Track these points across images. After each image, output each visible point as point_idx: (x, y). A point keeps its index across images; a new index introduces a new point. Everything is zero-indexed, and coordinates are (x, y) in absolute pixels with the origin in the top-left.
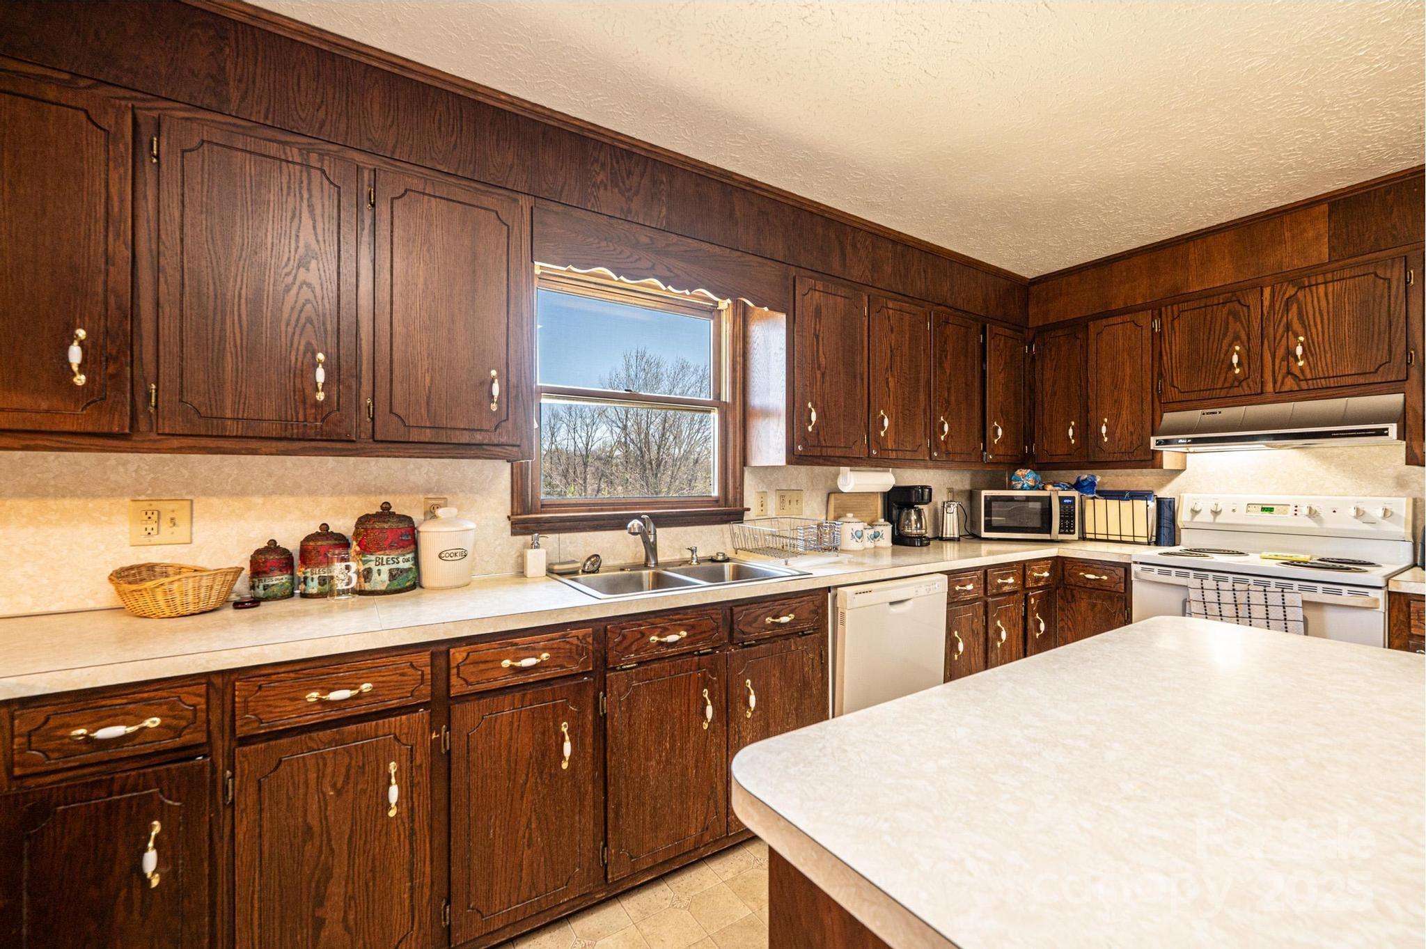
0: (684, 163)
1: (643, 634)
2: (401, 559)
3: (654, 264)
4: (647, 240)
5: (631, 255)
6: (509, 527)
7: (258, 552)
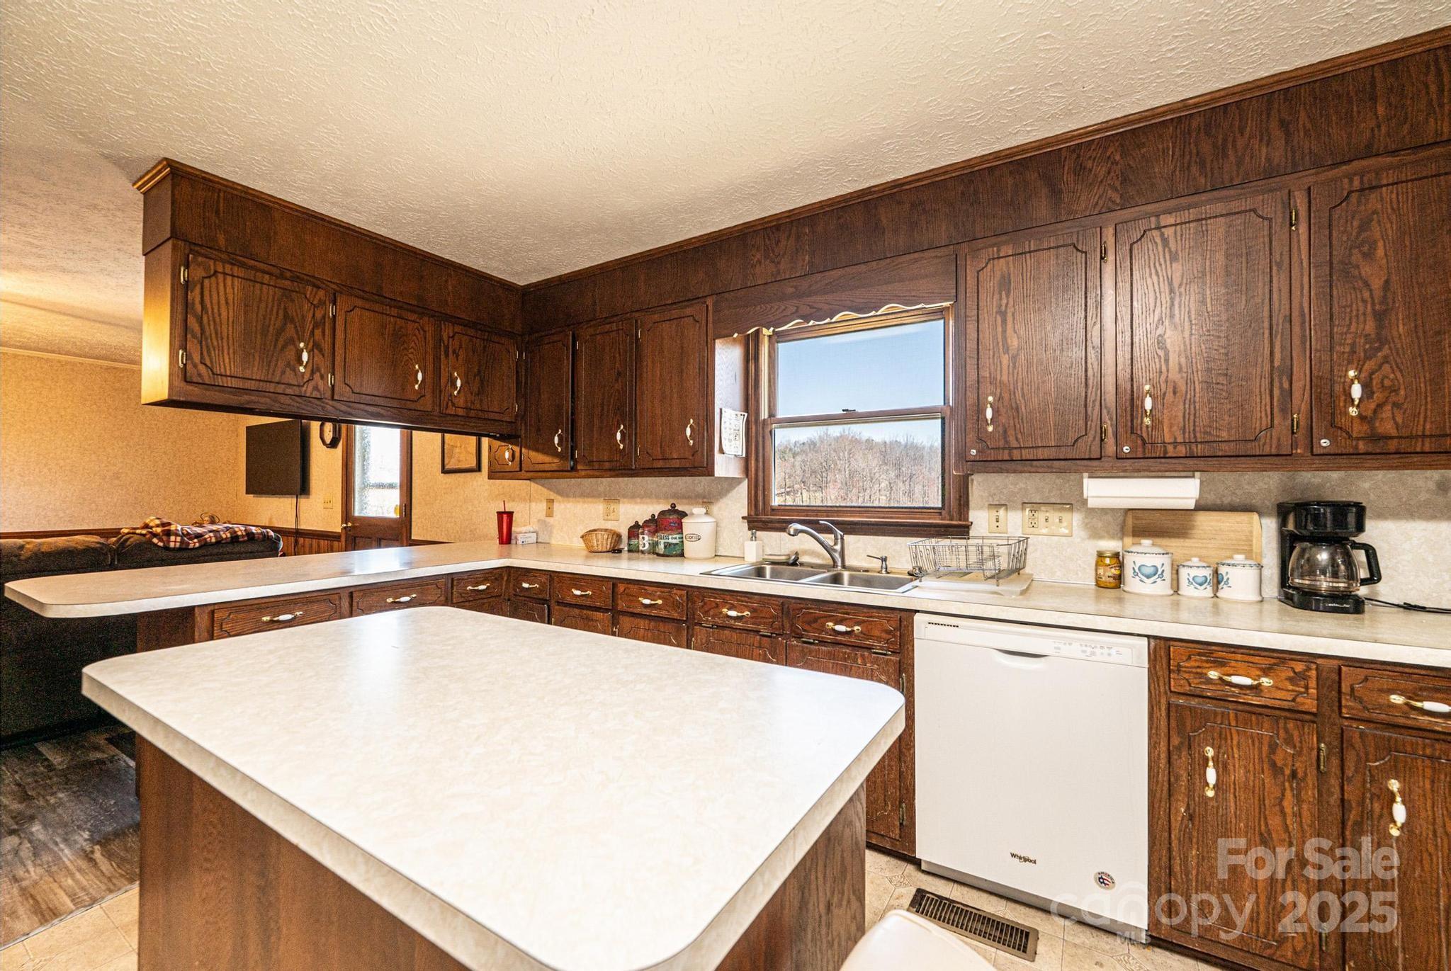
0: (822, 207)
1: (717, 606)
2: (670, 537)
3: (798, 307)
4: (792, 290)
5: (779, 307)
6: (746, 525)
7: (631, 527)
